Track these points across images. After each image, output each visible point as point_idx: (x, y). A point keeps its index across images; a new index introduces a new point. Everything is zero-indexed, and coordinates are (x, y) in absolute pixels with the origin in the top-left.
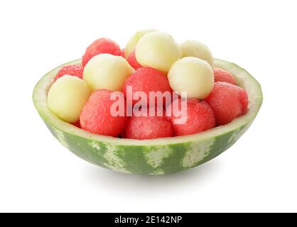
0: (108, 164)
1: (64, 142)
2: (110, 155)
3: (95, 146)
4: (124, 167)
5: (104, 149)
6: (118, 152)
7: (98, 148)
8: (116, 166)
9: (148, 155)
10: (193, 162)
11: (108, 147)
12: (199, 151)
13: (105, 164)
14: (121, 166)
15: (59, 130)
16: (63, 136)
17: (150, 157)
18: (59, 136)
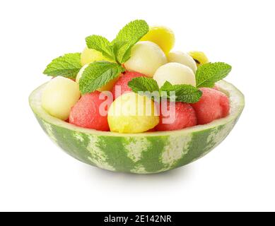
0: (92, 157)
1: (53, 137)
2: (93, 147)
3: (79, 137)
4: (107, 161)
5: (87, 141)
6: (99, 143)
7: (82, 140)
8: (99, 160)
9: (127, 147)
10: (172, 159)
11: (90, 138)
12: (177, 147)
13: (89, 158)
14: (104, 159)
15: (47, 123)
16: (51, 129)
17: (130, 150)
18: (48, 130)
